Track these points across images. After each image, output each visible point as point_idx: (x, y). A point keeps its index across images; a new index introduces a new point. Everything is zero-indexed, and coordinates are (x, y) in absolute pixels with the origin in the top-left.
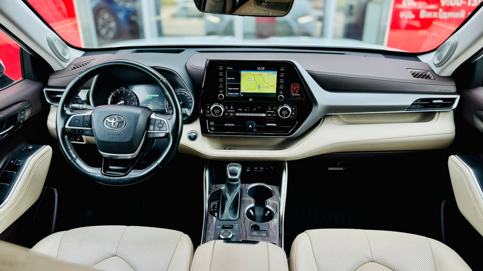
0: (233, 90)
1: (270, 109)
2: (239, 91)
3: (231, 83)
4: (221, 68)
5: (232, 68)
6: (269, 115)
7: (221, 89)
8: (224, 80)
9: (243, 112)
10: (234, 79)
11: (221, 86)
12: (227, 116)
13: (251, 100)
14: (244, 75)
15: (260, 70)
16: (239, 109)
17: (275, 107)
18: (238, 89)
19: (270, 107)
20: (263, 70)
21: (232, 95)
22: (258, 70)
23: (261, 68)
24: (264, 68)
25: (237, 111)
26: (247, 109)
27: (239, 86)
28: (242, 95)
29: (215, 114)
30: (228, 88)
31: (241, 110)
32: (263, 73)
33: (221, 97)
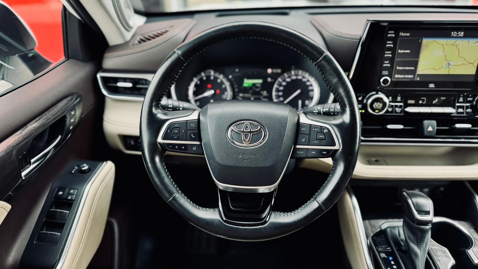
0: (405, 70)
1: (461, 100)
2: (413, 72)
3: (402, 60)
4: (392, 34)
5: (408, 34)
6: (460, 110)
7: (386, 69)
8: (394, 54)
9: (417, 105)
10: (409, 51)
11: (387, 64)
12: (392, 112)
13: (432, 86)
14: (427, 46)
15: (456, 37)
16: (410, 102)
17: (469, 97)
18: (413, 68)
19: (462, 97)
20: (460, 37)
21: (402, 78)
22: (453, 37)
23: (458, 32)
24: (462, 34)
25: (407, 105)
26: (423, 101)
27: (415, 64)
28: (418, 79)
29: (374, 110)
30: (396, 68)
31: (412, 102)
32: (459, 41)
33: (385, 81)
